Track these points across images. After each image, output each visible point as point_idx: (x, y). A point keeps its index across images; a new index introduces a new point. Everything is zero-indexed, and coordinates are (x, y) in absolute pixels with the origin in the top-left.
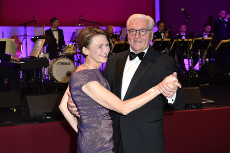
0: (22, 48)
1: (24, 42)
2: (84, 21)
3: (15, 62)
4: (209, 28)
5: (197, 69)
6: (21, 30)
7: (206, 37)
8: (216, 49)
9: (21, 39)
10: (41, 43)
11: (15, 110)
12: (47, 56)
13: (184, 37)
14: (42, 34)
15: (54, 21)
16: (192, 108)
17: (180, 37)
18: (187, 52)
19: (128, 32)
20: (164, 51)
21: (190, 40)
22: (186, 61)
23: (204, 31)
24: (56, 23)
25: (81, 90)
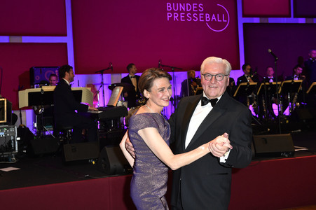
0: (99, 96)
1: (101, 90)
2: (163, 66)
3: (93, 112)
4: (300, 70)
5: (287, 114)
6: (97, 78)
7: (296, 80)
8: (308, 92)
9: (97, 88)
10: (119, 90)
11: (94, 162)
12: (125, 104)
13: (271, 81)
14: (120, 82)
15: (131, 67)
16: (285, 157)
17: (268, 80)
18: (276, 97)
19: (203, 76)
20: (250, 96)
21: (279, 83)
22: (275, 106)
23: (294, 73)
24: (133, 69)
25: (137, 134)
